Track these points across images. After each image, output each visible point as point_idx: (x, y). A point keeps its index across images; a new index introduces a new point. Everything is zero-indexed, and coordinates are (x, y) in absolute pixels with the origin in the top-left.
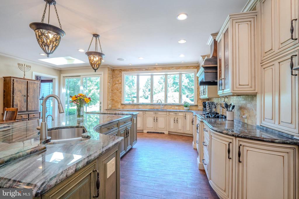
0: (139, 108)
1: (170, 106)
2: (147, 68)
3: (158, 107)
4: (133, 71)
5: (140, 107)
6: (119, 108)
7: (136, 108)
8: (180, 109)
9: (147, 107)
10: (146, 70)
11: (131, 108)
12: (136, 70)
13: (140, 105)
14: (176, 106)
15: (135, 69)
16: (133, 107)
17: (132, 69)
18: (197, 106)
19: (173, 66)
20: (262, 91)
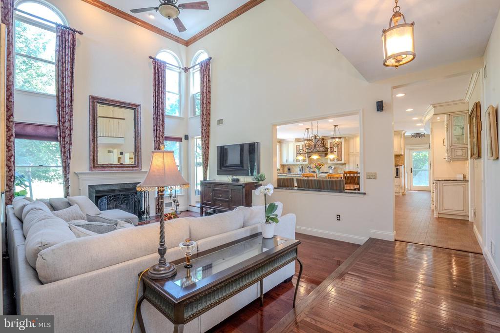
20: (349, 163)
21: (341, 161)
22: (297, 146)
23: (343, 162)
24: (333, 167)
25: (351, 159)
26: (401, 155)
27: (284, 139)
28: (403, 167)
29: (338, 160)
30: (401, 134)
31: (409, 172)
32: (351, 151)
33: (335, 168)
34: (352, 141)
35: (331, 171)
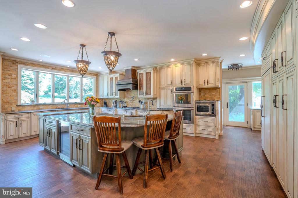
0: (40, 109)
1: (74, 105)
2: (54, 68)
3: (61, 106)
4: (36, 66)
5: (41, 107)
7: (37, 109)
8: (82, 107)
9: (49, 107)
10: (53, 69)
11: (31, 109)
12: (40, 67)
13: (41, 105)
14: (79, 105)
15: (39, 65)
16: (32, 108)
17: (34, 64)
20: (160, 97)
21: (150, 94)
22: (110, 78)
23: (152, 96)
24: (144, 101)
25: (163, 92)
26: (218, 88)
27: (100, 72)
28: (219, 102)
29: (147, 94)
30: (218, 62)
31: (225, 107)
32: (162, 83)
33: (146, 103)
34: (163, 72)
35: (141, 106)
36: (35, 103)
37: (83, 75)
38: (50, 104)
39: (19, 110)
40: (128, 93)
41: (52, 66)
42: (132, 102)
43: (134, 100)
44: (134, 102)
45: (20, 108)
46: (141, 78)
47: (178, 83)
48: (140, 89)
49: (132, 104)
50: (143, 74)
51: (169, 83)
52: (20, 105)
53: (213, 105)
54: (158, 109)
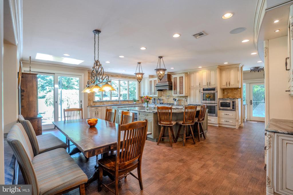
0: (104, 104)
1: (123, 102)
3: (116, 102)
5: (105, 103)
6: (92, 105)
7: (103, 105)
8: (129, 103)
9: (109, 103)
11: (100, 104)
14: (127, 102)
18: (138, 101)
19: (127, 76)
20: (190, 95)
21: (182, 94)
22: (150, 81)
23: (184, 95)
24: (177, 99)
25: (192, 92)
26: (239, 88)
28: (239, 100)
29: (180, 94)
30: (238, 68)
31: (249, 104)
32: (192, 85)
33: (179, 100)
34: (192, 76)
35: (175, 103)
36: (102, 101)
37: (139, 82)
38: (109, 101)
39: (94, 105)
40: (164, 92)
41: (112, 74)
42: (167, 99)
43: (169, 98)
44: (169, 99)
45: (95, 103)
46: (175, 81)
47: (205, 85)
48: (174, 90)
49: (168, 101)
50: (176, 78)
51: (198, 85)
52: (95, 102)
53: (233, 102)
54: (188, 104)
